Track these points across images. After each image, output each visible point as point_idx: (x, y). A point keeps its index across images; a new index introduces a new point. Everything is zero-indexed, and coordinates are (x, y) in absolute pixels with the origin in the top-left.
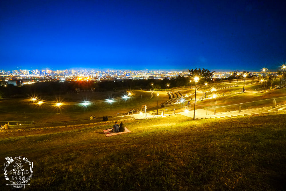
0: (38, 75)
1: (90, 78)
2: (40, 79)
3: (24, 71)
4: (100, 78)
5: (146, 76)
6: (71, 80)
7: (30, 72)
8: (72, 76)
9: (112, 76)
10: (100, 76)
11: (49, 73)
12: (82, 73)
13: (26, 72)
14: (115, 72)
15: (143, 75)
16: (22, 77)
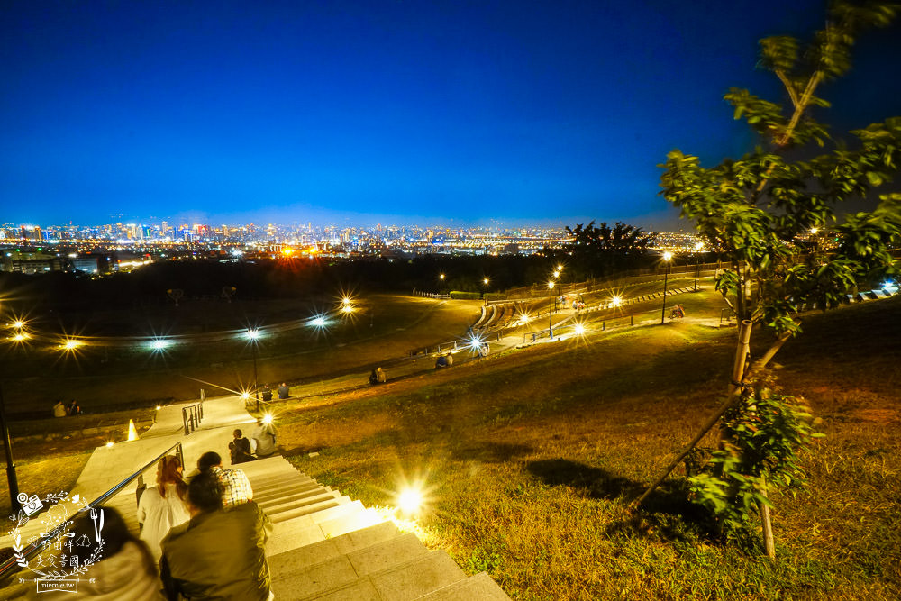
0: (167, 240)
1: (321, 249)
2: (173, 252)
3: (130, 228)
4: (350, 251)
5: (494, 244)
6: (260, 255)
7: (145, 230)
8: (266, 242)
9: (388, 244)
10: (350, 245)
11: (199, 235)
12: (298, 236)
13: (133, 230)
14: (399, 232)
15: (487, 243)
16: (122, 245)
